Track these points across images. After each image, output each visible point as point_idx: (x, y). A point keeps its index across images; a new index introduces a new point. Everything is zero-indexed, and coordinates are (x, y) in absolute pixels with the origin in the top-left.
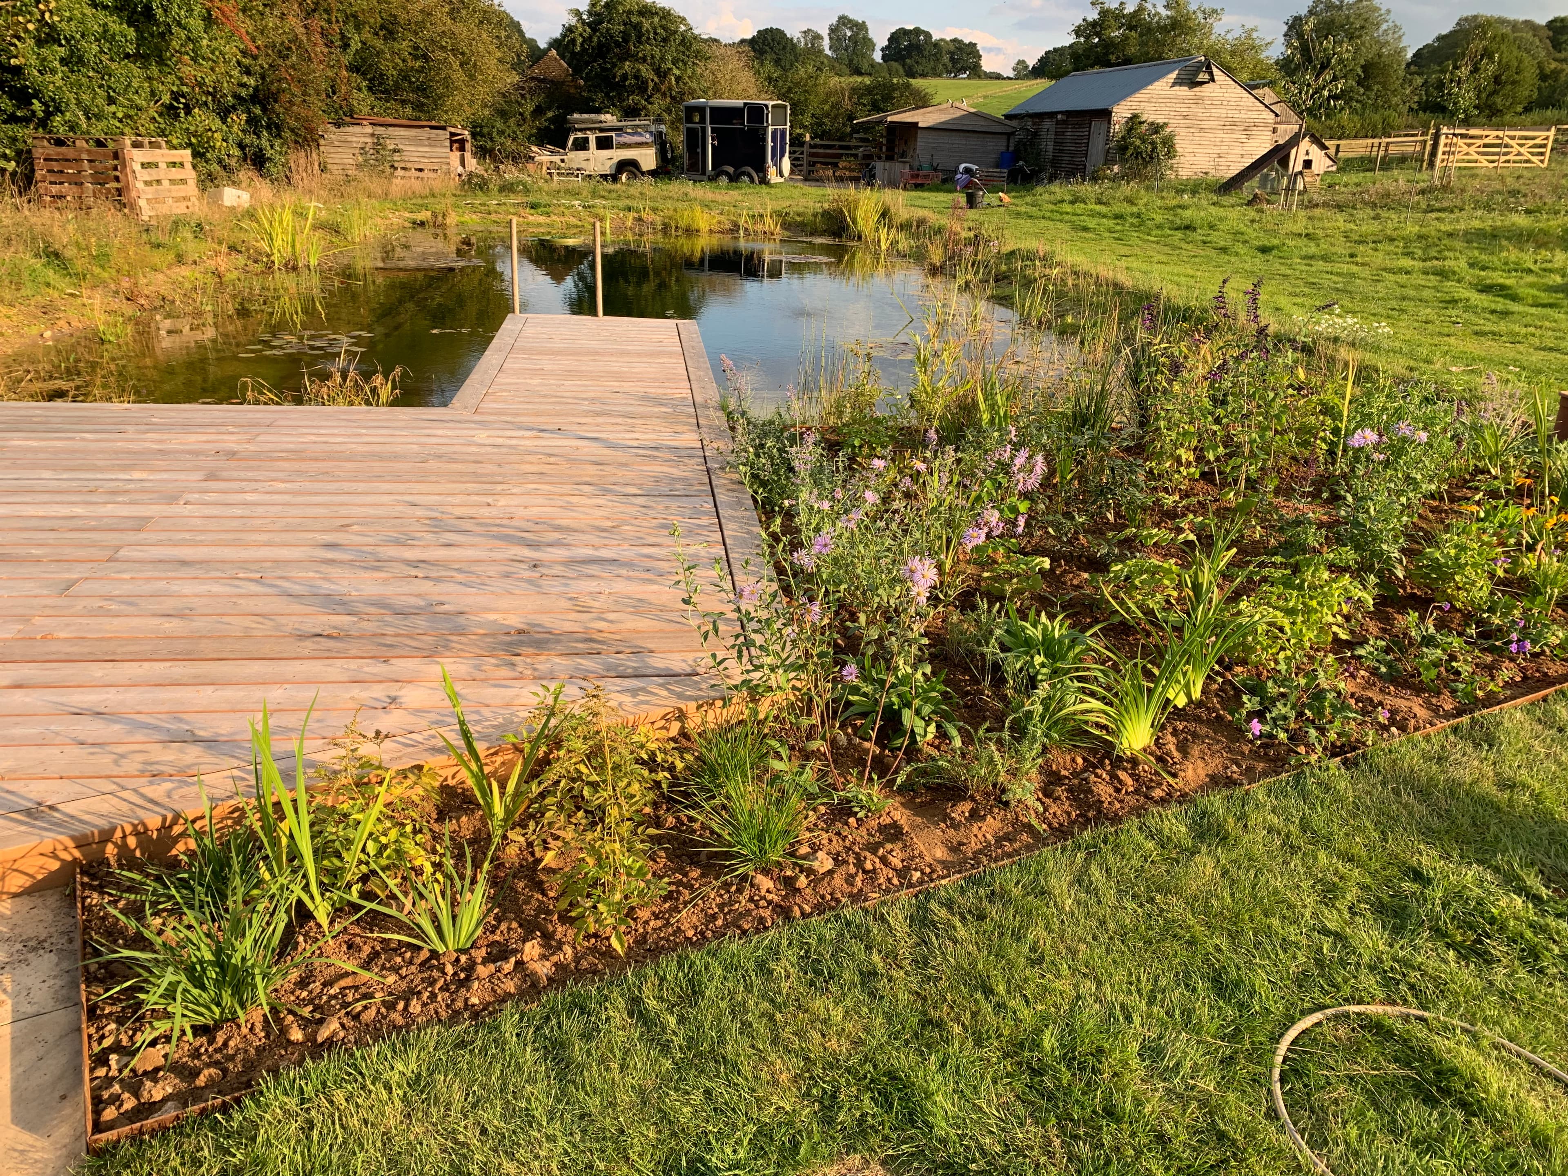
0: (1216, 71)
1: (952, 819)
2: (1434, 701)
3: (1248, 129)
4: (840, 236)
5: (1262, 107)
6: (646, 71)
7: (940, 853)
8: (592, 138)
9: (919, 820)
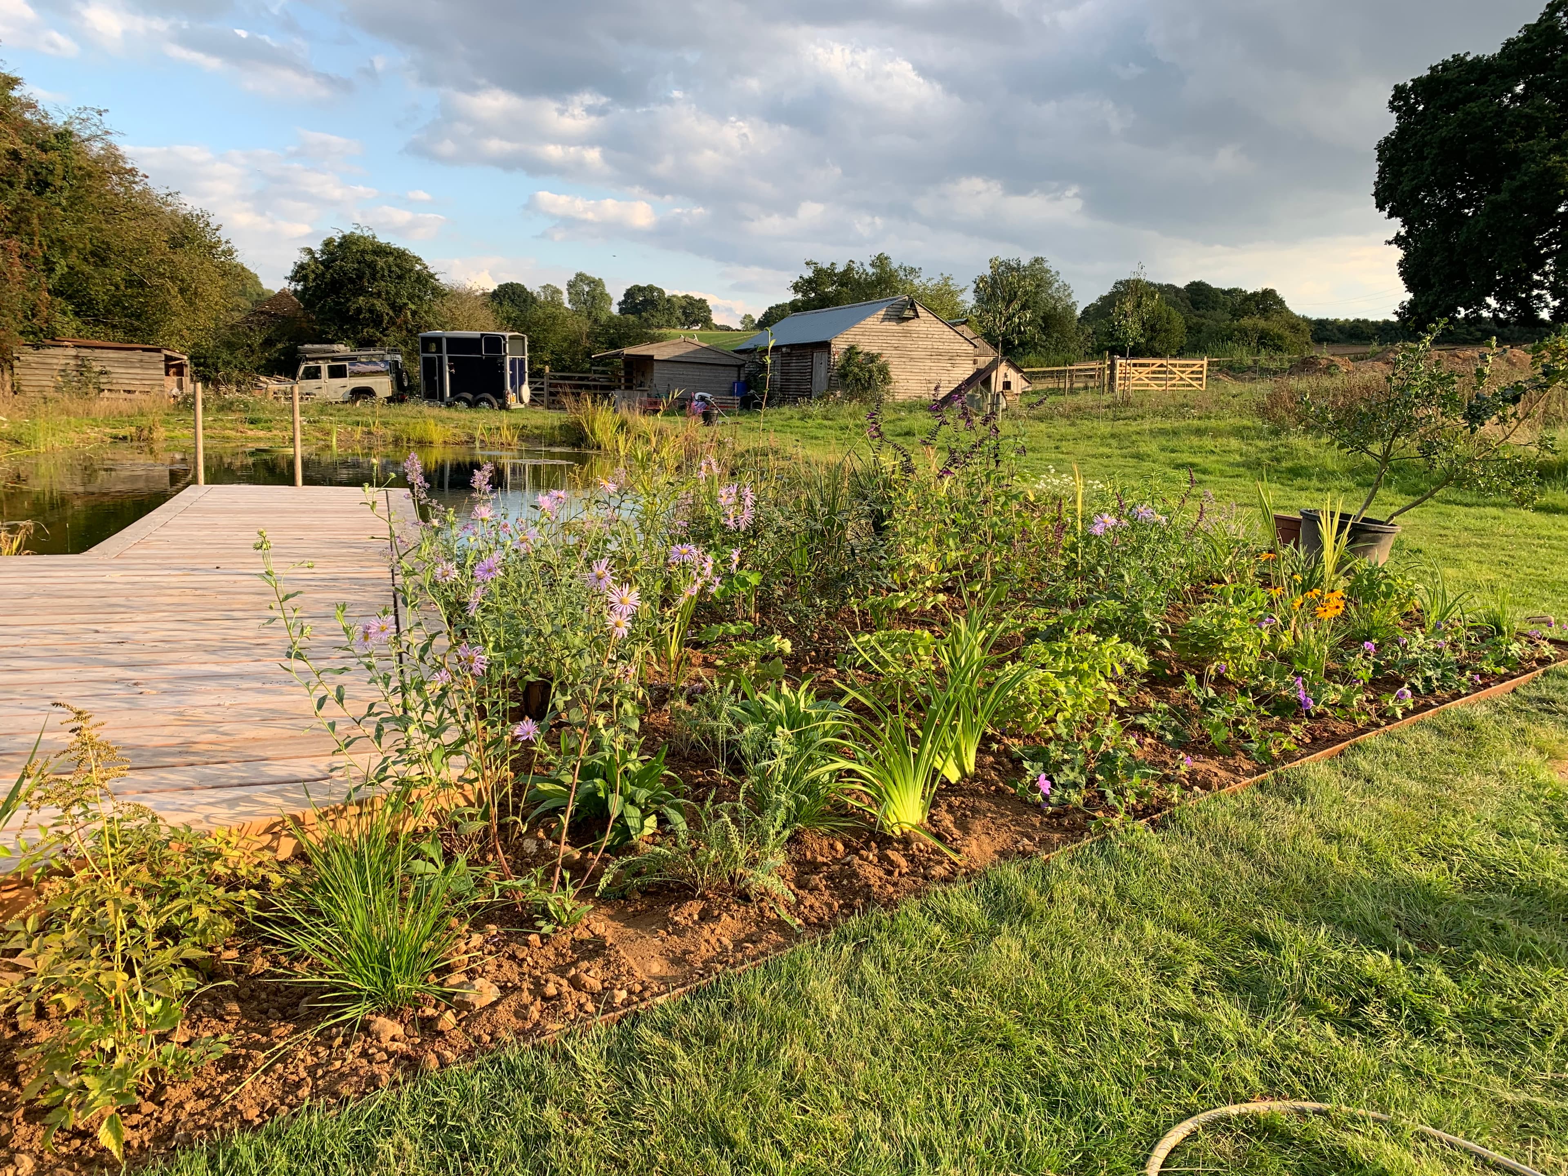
0: (919, 308)
1: (676, 923)
2: (1231, 762)
3: (953, 358)
4: (579, 447)
5: (962, 340)
6: (380, 305)
7: (657, 967)
8: (324, 367)
9: (630, 932)
